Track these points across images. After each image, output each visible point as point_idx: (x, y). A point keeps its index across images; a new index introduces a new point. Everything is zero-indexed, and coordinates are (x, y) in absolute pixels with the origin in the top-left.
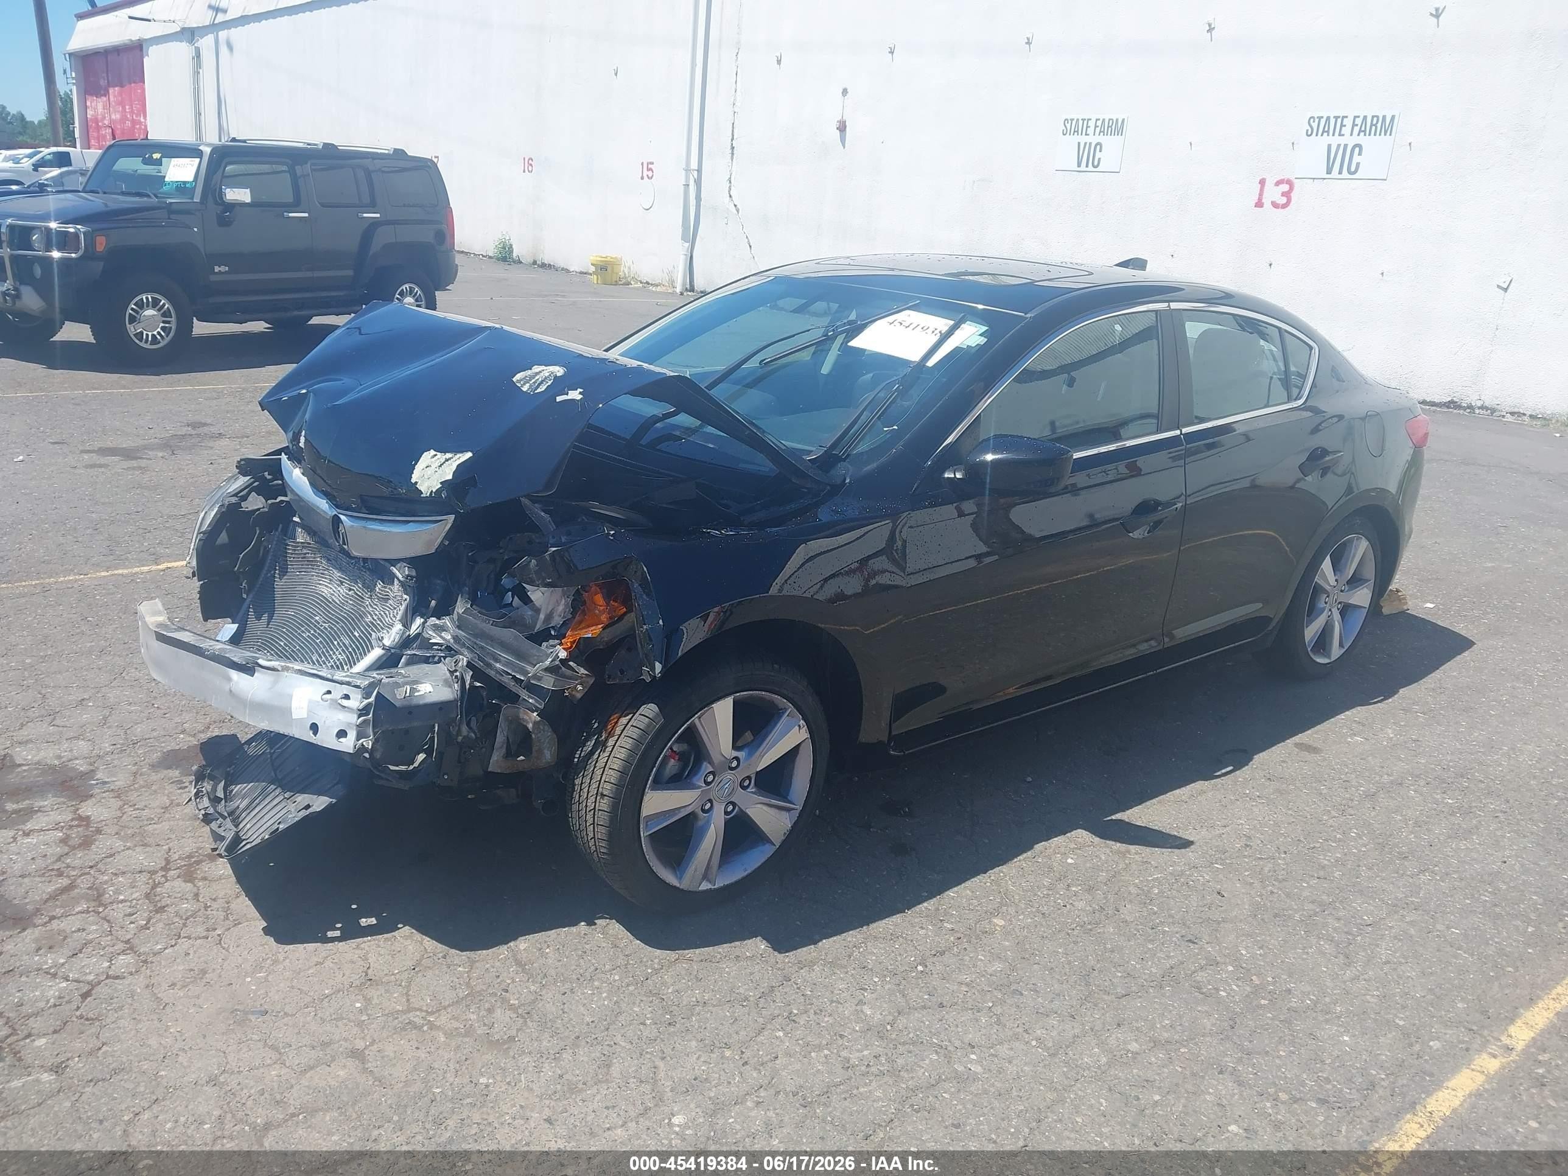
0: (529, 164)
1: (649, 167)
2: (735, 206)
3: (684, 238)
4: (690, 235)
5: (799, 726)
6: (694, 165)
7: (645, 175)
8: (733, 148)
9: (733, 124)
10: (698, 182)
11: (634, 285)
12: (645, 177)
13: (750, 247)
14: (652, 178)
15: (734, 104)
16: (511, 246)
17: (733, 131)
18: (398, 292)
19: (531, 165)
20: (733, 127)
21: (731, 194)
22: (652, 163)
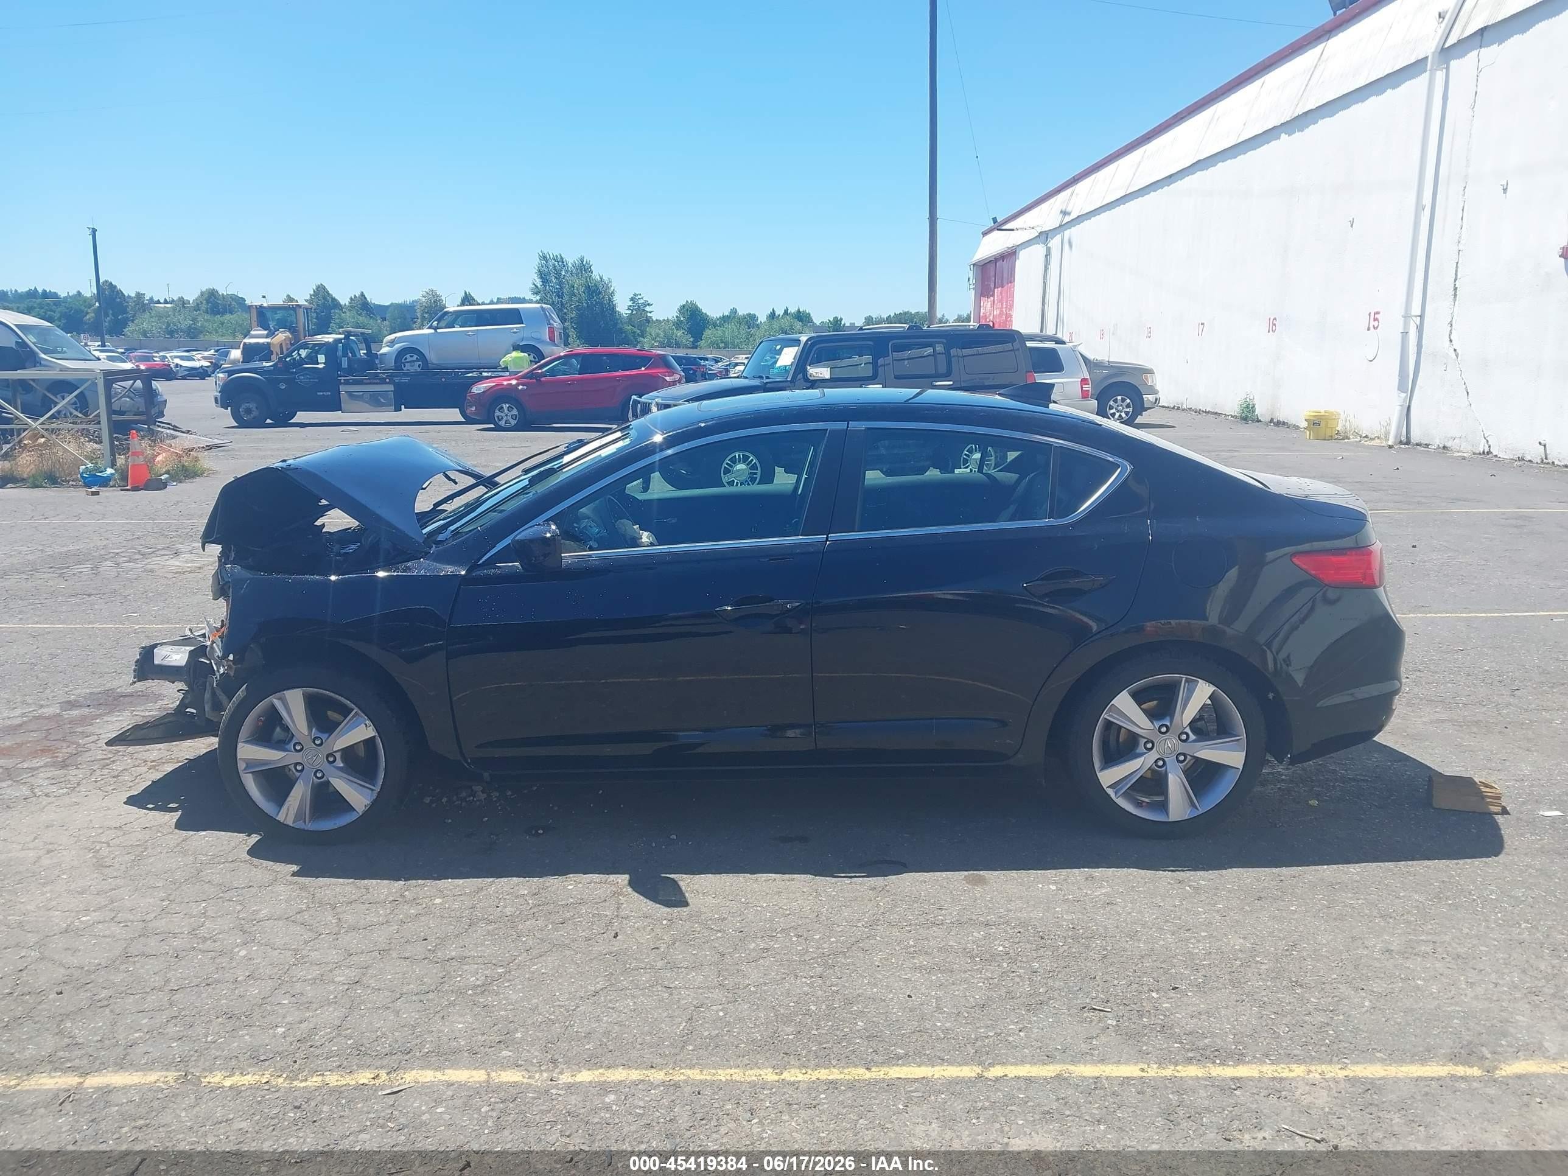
0: (1273, 323)
1: (1375, 316)
2: (1455, 350)
3: (1402, 388)
4: (1407, 383)
5: (366, 725)
6: (1416, 310)
7: (1371, 326)
8: (1456, 289)
9: (1457, 263)
10: (1420, 329)
11: (1353, 439)
12: (1372, 328)
13: (1468, 393)
14: (1377, 327)
15: (1459, 242)
16: (1254, 406)
17: (1456, 271)
18: (966, 449)
19: (1275, 325)
20: (1457, 267)
21: (1452, 338)
22: (1378, 313)
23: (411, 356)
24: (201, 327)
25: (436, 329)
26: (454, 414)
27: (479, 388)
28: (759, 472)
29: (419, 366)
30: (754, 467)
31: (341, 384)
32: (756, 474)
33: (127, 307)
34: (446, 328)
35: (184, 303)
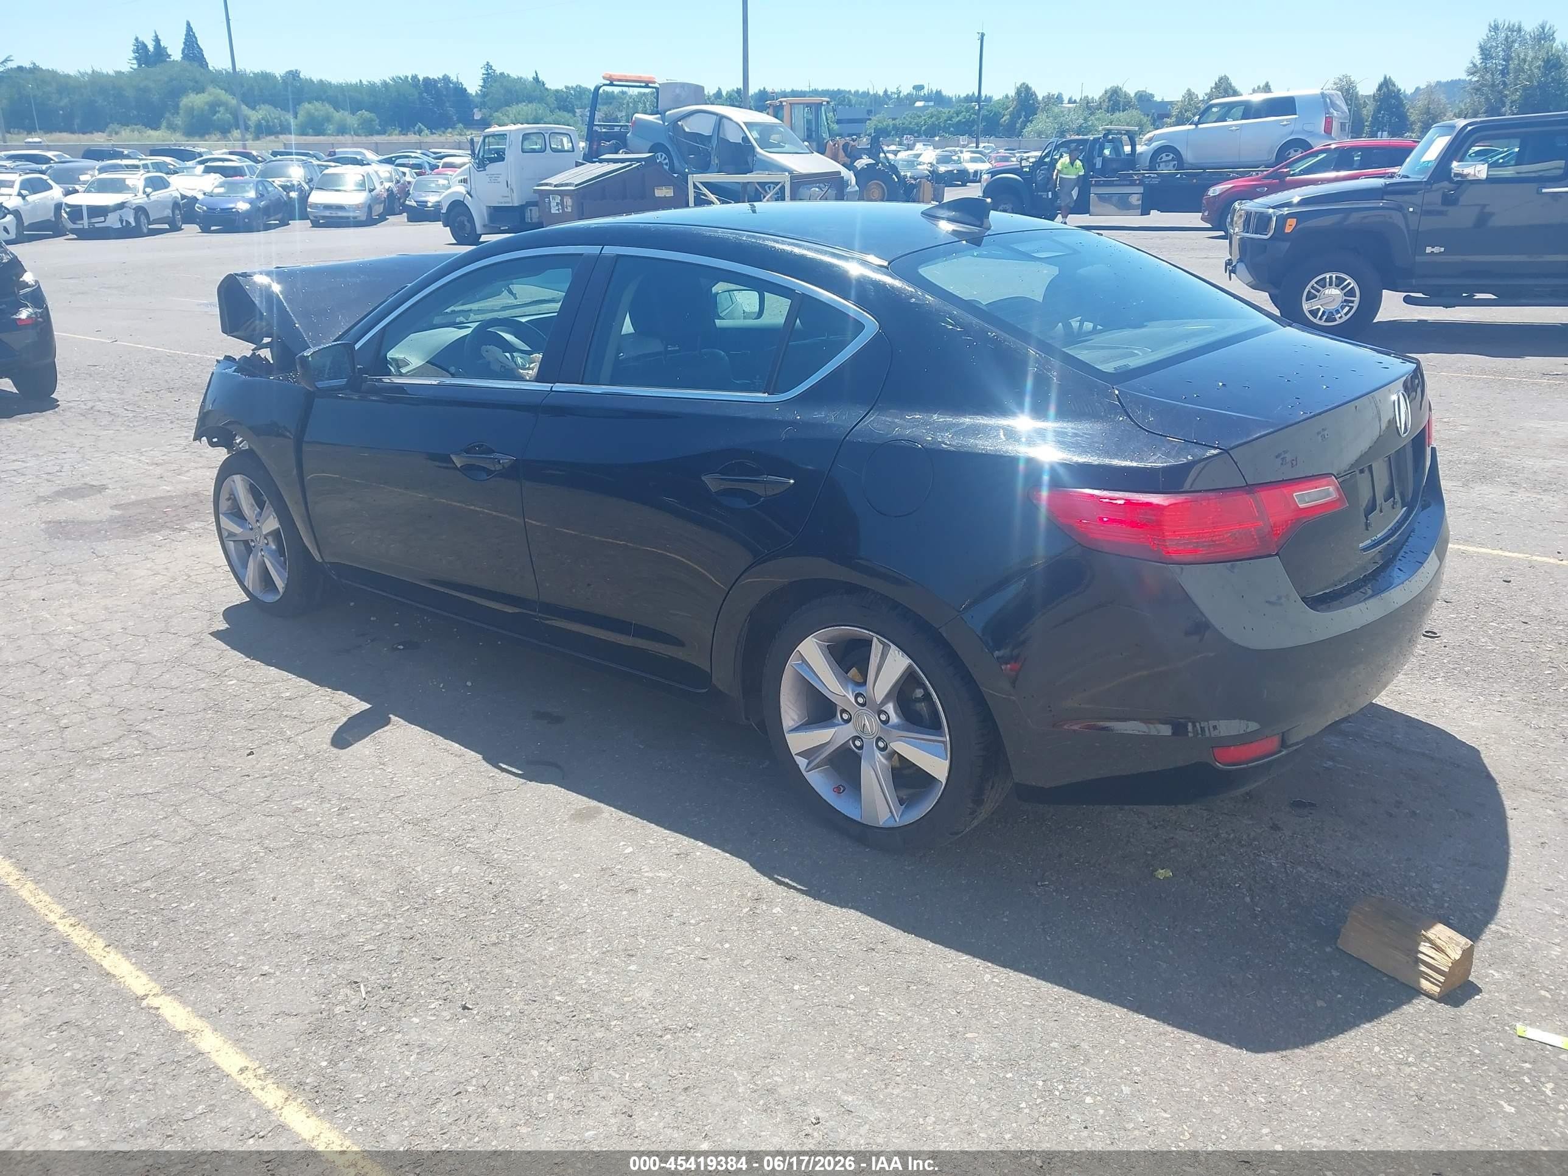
23: (1167, 156)
24: (1092, 125)
25: (1196, 125)
26: (1194, 219)
27: (1215, 191)
28: (1357, 299)
29: (1174, 166)
30: (1351, 293)
31: (1093, 185)
32: (1352, 302)
33: (1038, 107)
34: (1215, 122)
35: (1088, 103)
